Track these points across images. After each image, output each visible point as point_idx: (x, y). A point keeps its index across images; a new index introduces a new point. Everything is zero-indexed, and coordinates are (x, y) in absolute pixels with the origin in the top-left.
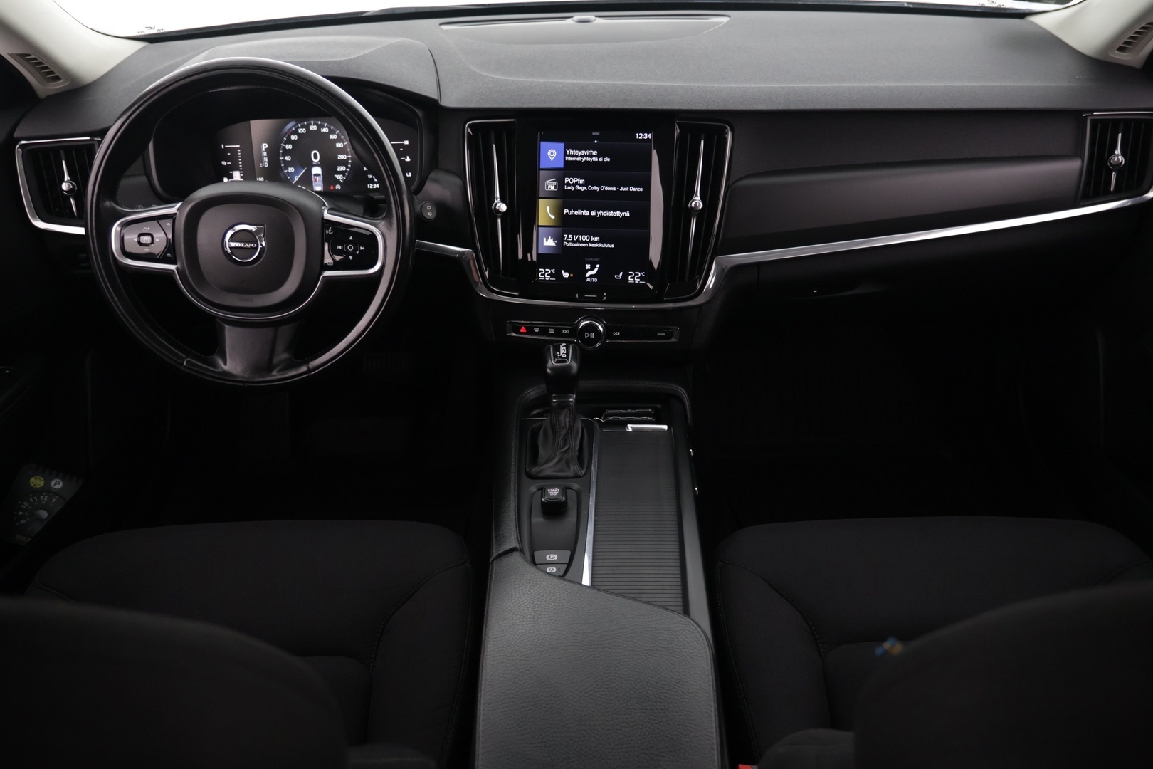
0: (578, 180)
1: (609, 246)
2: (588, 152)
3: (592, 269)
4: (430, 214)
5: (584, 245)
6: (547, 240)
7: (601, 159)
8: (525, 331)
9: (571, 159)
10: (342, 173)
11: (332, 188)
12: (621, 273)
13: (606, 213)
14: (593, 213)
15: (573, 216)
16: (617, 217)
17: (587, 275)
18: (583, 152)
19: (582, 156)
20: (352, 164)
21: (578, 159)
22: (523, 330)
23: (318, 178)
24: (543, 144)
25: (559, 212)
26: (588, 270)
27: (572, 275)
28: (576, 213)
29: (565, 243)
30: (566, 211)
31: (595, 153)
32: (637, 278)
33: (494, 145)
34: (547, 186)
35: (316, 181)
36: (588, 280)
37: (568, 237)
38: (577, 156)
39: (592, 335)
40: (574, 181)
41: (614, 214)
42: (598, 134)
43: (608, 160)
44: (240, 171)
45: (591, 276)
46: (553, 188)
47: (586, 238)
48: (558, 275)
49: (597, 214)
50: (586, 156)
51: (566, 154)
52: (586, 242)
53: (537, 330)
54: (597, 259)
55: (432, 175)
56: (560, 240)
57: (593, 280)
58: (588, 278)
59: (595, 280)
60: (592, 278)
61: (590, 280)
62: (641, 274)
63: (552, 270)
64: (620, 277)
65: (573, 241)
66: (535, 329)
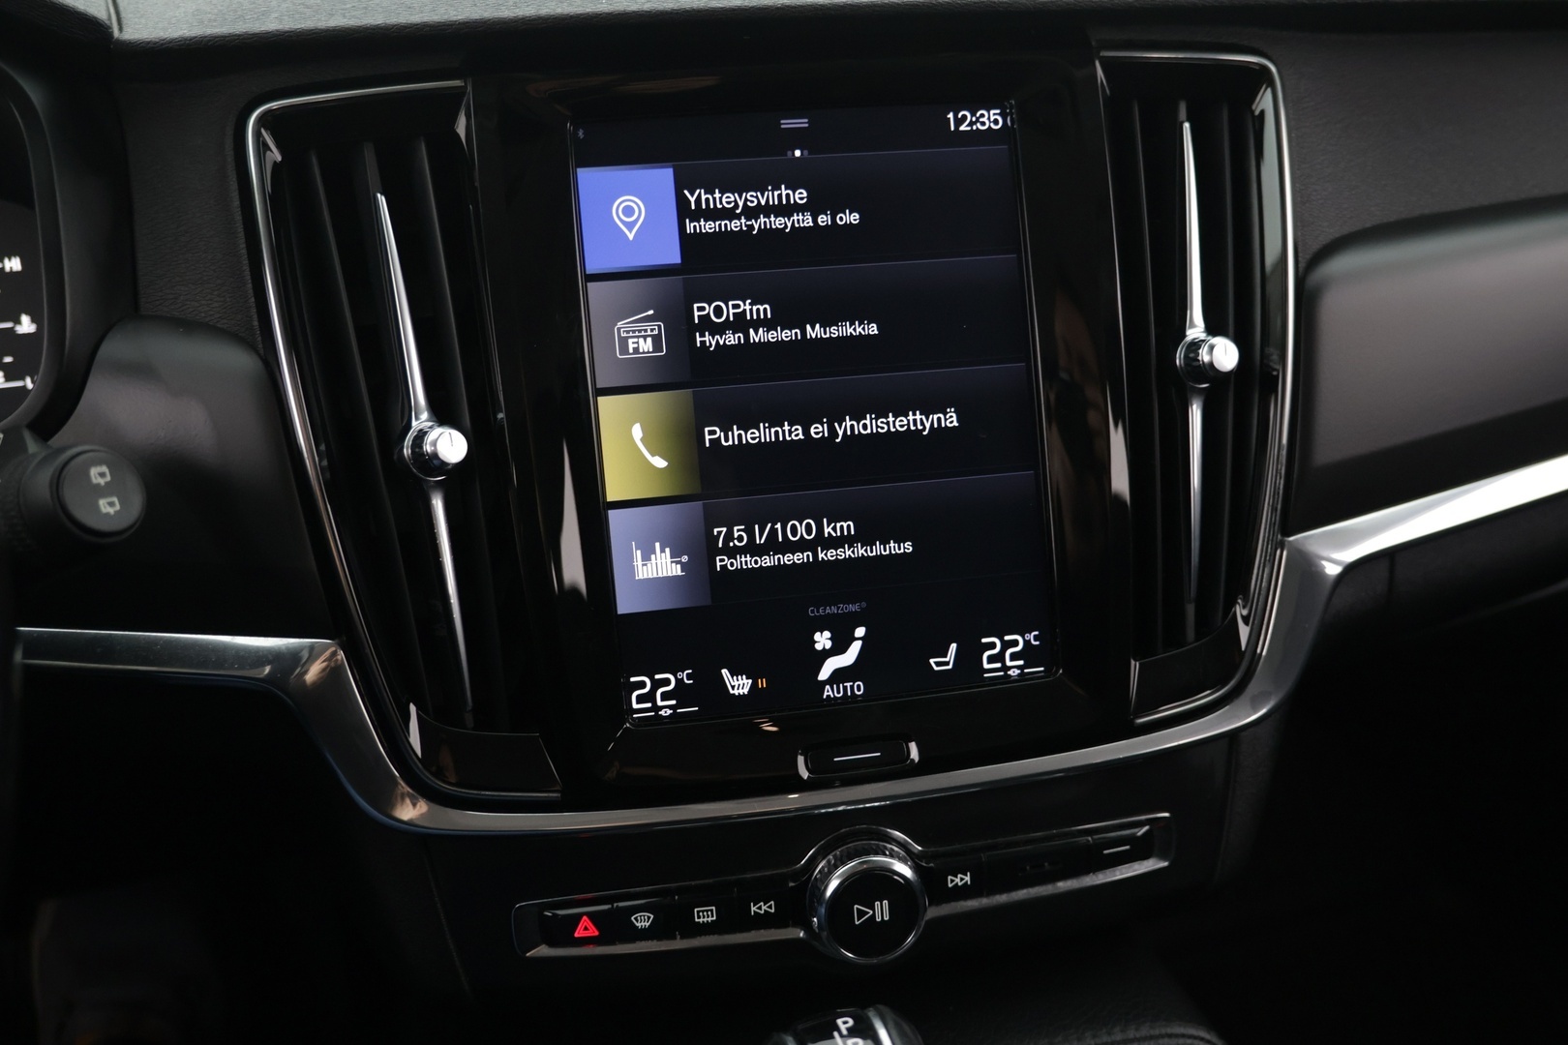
0: (746, 306)
1: (893, 548)
2: (771, 197)
3: (840, 645)
4: (108, 506)
5: (798, 558)
6: (646, 558)
7: (823, 220)
8: (594, 932)
9: (708, 227)
13: (870, 425)
14: (818, 430)
15: (742, 448)
16: (912, 436)
17: (825, 674)
18: (753, 198)
19: (751, 213)
21: (734, 225)
22: (585, 929)
24: (590, 180)
25: (682, 439)
27: (762, 683)
28: (751, 436)
29: (721, 561)
30: (711, 434)
31: (800, 196)
32: (1014, 657)
33: (382, 200)
34: (624, 342)
36: (828, 692)
37: (729, 536)
38: (729, 214)
39: (882, 911)
40: (729, 311)
41: (898, 424)
42: (802, 123)
43: (854, 218)
45: (839, 676)
46: (646, 346)
47: (801, 530)
48: (704, 691)
49: (833, 433)
50: (767, 210)
51: (684, 211)
52: (801, 546)
53: (643, 921)
54: (853, 608)
55: (115, 347)
56: (699, 551)
57: (852, 687)
58: (828, 687)
59: (859, 686)
60: (848, 685)
61: (839, 692)
62: (1027, 639)
63: (680, 675)
64: (947, 663)
65: (752, 549)
66: (636, 919)
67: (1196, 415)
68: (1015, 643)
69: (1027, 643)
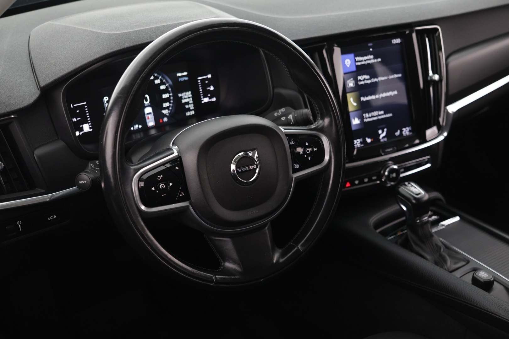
0: (365, 76)
1: (389, 115)
2: (368, 57)
5: (375, 118)
6: (355, 120)
7: (376, 61)
8: (350, 185)
9: (359, 63)
10: (167, 108)
11: (161, 121)
12: (399, 131)
13: (384, 95)
14: (377, 97)
17: (381, 137)
18: (365, 58)
19: (365, 60)
20: (173, 100)
21: (363, 63)
22: (348, 184)
23: (150, 116)
25: (358, 100)
27: (372, 140)
28: (368, 98)
29: (365, 120)
30: (362, 99)
31: (372, 57)
32: (408, 132)
34: (349, 84)
35: (148, 118)
39: (394, 175)
40: (363, 77)
41: (388, 94)
42: (371, 44)
43: (380, 60)
44: (89, 123)
45: (383, 137)
46: (352, 85)
47: (376, 114)
48: (364, 142)
49: (379, 97)
50: (367, 60)
51: (355, 61)
52: (376, 116)
53: (357, 182)
54: (385, 125)
56: (361, 118)
58: (381, 140)
61: (383, 140)
62: (409, 128)
63: (360, 140)
65: (369, 117)
67: (431, 89)
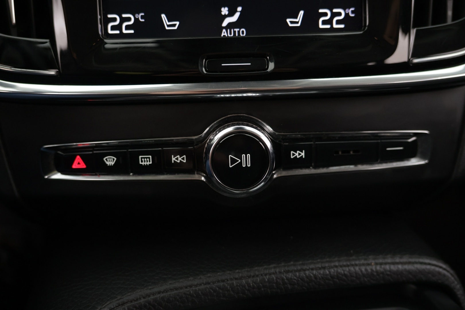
3: (231, 14)
8: (83, 166)
12: (302, 13)
17: (225, 24)
22: (78, 163)
26: (225, 16)
27: (186, 25)
32: (338, 22)
36: (224, 33)
39: (246, 160)
45: (231, 26)
48: (150, 26)
53: (110, 161)
57: (239, 32)
58: (224, 30)
59: (243, 32)
60: (237, 30)
61: (231, 34)
62: (347, 12)
63: (137, 16)
64: (297, 23)
66: (106, 159)
68: (339, 14)
69: (347, 15)
